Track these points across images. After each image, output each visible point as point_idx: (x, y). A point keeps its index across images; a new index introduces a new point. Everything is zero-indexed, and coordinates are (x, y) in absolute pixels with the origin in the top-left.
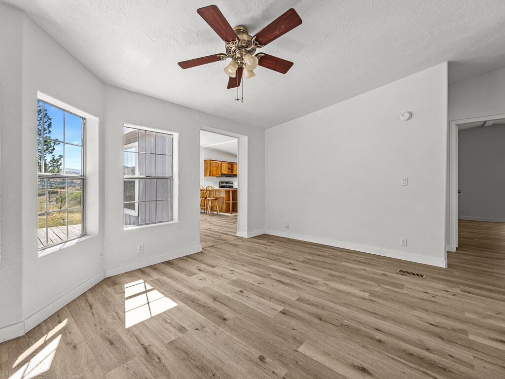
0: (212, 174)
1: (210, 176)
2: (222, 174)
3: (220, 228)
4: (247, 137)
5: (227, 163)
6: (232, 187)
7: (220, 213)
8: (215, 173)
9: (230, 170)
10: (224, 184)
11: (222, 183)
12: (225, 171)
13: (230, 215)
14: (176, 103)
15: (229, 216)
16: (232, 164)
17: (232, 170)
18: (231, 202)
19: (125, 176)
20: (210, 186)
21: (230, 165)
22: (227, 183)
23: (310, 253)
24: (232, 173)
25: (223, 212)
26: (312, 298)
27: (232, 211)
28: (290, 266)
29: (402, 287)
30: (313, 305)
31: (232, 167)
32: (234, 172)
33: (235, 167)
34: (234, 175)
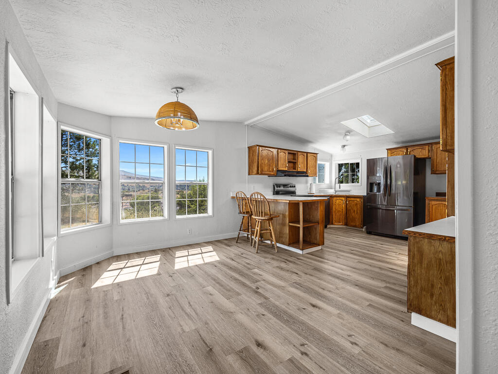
0: (262, 170)
1: (258, 173)
2: (278, 171)
5: (287, 152)
6: (293, 193)
7: (278, 245)
8: (266, 168)
9: (291, 165)
10: (282, 188)
11: (279, 186)
12: (283, 166)
16: (294, 154)
17: (295, 163)
18: (301, 225)
20: (258, 193)
21: (292, 156)
22: (285, 186)
24: (294, 168)
25: (283, 243)
27: (303, 244)
31: (294, 159)
32: (301, 167)
33: (301, 159)
34: (298, 172)
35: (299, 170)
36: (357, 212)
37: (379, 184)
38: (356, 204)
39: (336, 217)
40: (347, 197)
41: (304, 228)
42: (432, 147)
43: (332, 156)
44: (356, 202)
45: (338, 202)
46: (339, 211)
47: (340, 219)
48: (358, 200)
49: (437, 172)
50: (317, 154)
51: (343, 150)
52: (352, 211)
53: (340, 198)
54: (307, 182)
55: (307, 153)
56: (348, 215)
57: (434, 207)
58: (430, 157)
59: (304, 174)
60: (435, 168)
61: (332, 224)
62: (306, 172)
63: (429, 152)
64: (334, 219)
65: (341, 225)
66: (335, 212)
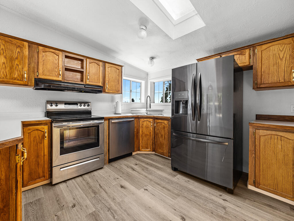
10: (61, 107)
16: (81, 61)
22: (68, 104)
31: (82, 67)
33: (92, 68)
35: (88, 83)
36: (165, 137)
37: (187, 102)
38: (164, 128)
39: (143, 142)
40: (155, 118)
42: (254, 51)
43: (147, 74)
44: (163, 124)
45: (145, 124)
46: (146, 135)
47: (147, 145)
48: (166, 122)
49: (262, 86)
50: (121, 66)
51: (151, 63)
52: (160, 135)
53: (148, 119)
56: (156, 140)
57: (262, 139)
58: (252, 64)
60: (259, 81)
61: (139, 150)
63: (250, 58)
64: (141, 145)
65: (149, 151)
66: (142, 136)
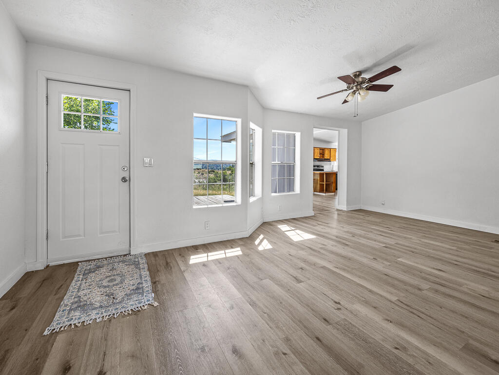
2: (314, 158)
3: (321, 203)
4: (347, 130)
5: (319, 149)
6: (323, 170)
7: (315, 193)
9: (321, 155)
10: (318, 167)
11: (316, 166)
12: (317, 156)
13: (324, 194)
14: (299, 112)
15: (323, 196)
16: (323, 150)
17: (323, 154)
18: (325, 183)
19: (273, 163)
21: (321, 151)
23: (406, 224)
24: (323, 157)
25: (317, 192)
26: (407, 245)
27: (326, 191)
28: (388, 229)
29: (492, 248)
30: (407, 247)
31: (323, 152)
32: (326, 156)
33: (327, 152)
34: (325, 159)
41: (326, 184)
50: (336, 149)
54: (330, 165)
55: (330, 149)
59: (329, 160)
62: (330, 159)
